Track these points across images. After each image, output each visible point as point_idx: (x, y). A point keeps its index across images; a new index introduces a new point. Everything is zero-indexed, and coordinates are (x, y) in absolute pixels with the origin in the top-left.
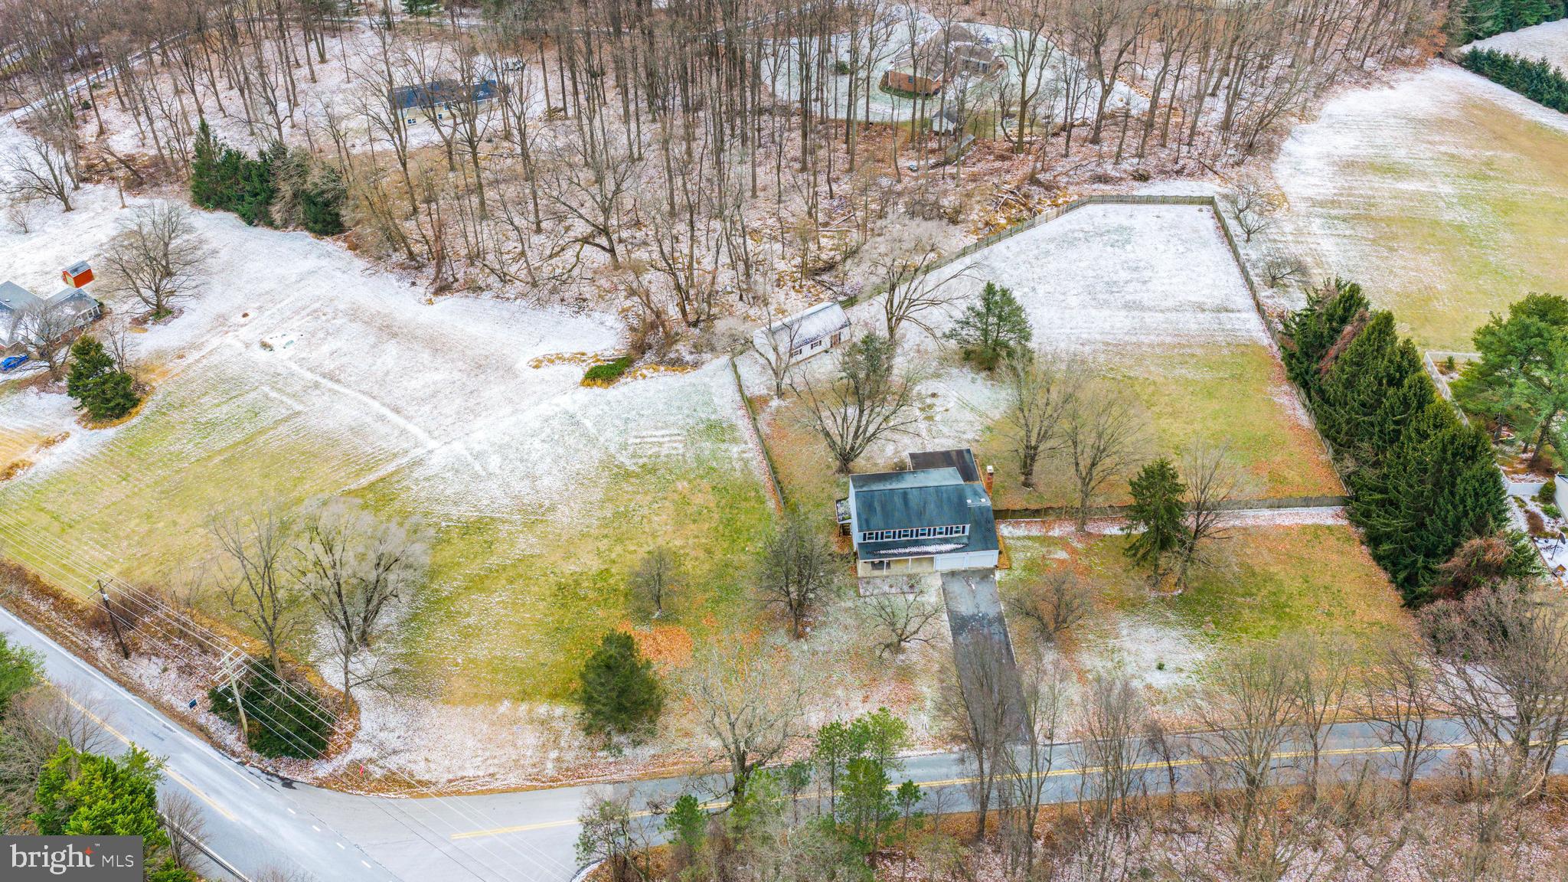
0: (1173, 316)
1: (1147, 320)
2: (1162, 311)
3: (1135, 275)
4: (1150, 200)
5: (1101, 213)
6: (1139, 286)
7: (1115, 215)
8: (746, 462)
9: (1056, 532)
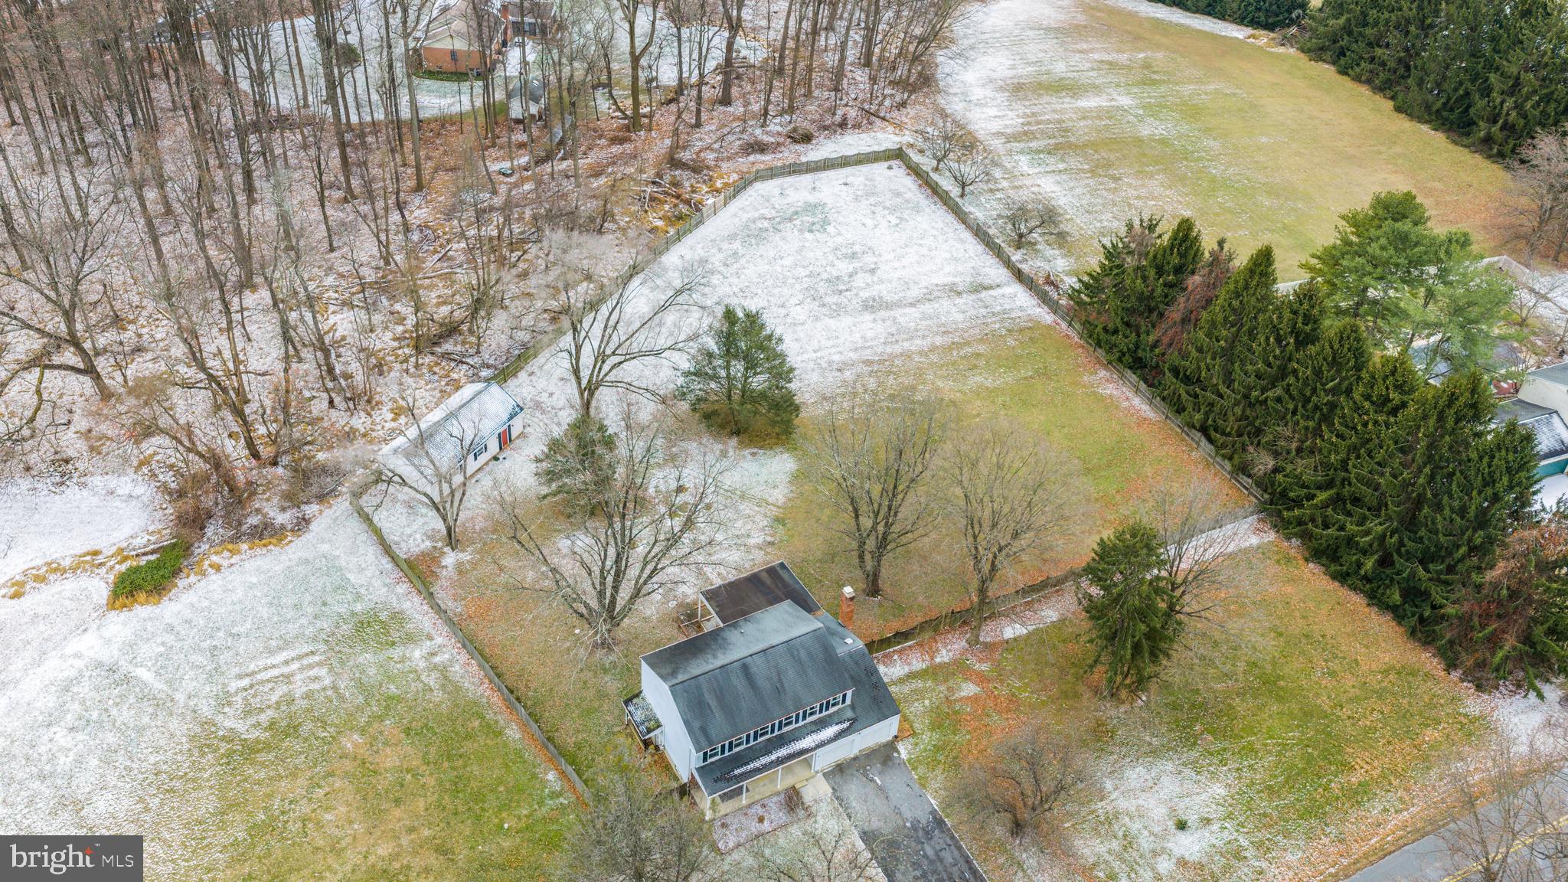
0: (927, 308)
1: (901, 320)
2: (912, 305)
3: (857, 264)
4: (827, 165)
5: (777, 191)
6: (868, 278)
7: (797, 190)
8: (443, 671)
9: (944, 656)
